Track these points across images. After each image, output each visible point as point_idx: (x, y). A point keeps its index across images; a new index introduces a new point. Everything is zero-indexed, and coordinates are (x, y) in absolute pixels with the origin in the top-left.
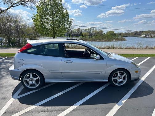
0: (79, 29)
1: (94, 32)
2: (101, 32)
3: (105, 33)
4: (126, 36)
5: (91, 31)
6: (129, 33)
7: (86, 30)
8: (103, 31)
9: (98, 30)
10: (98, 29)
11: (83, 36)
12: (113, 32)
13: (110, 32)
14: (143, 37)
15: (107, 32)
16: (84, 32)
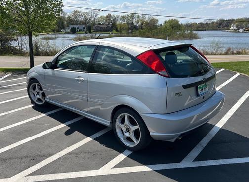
0: (109, 15)
1: (140, 23)
2: (154, 21)
3: (161, 25)
4: (201, 29)
5: (133, 19)
6: (207, 24)
7: (123, 17)
8: (157, 20)
9: (147, 19)
10: (147, 16)
11: (117, 31)
12: (177, 22)
13: (171, 21)
14: (232, 32)
15: (165, 22)
16: (119, 22)
